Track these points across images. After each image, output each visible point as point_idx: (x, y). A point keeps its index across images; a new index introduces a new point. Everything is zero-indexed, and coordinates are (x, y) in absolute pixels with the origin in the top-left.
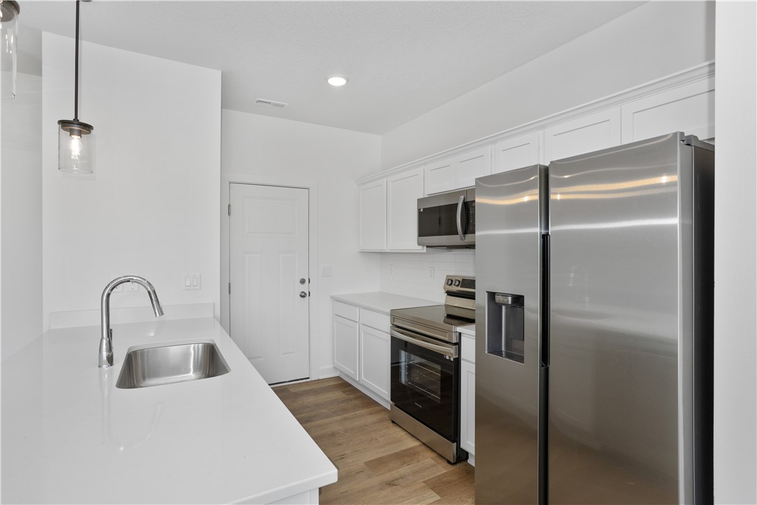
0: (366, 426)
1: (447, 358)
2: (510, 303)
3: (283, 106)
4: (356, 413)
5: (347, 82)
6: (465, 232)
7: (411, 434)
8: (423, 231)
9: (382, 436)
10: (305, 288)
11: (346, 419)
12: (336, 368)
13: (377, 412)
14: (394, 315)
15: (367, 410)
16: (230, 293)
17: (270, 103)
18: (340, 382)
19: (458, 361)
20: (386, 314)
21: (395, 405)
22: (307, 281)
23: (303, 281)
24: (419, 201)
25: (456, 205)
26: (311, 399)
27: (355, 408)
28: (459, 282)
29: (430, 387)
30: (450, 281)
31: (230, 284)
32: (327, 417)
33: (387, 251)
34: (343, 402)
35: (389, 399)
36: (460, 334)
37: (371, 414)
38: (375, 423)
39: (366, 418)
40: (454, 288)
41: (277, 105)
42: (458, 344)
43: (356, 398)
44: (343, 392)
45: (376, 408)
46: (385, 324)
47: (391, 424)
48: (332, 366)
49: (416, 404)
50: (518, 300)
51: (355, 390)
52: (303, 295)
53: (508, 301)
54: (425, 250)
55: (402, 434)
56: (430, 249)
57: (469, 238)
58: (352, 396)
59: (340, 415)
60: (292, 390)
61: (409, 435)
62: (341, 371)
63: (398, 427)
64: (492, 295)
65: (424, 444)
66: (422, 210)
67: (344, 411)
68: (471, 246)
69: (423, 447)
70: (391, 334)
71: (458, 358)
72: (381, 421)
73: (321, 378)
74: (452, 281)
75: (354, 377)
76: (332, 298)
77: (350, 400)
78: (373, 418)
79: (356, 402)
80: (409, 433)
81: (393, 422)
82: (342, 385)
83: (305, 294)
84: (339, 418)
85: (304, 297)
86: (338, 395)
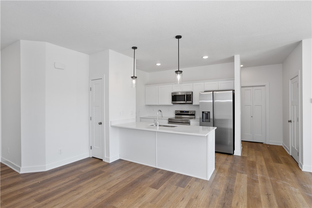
2: (207, 113)
6: (188, 100)
8: (173, 100)
24: (172, 93)
25: (185, 95)
28: (180, 112)
42: (190, 123)
56: (174, 104)
57: (188, 102)
64: (203, 112)
68: (191, 103)
74: (177, 112)
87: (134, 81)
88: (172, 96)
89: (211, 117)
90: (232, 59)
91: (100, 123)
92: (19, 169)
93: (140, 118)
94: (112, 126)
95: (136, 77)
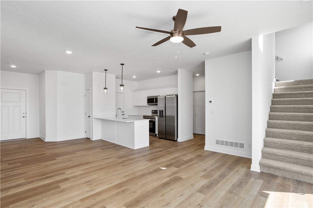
6: (156, 102)
8: (148, 102)
10: (123, 113)
19: (155, 121)
20: (142, 116)
23: (123, 112)
24: (148, 97)
25: (154, 98)
30: (152, 111)
36: (155, 117)
40: (153, 112)
42: (155, 119)
50: (163, 111)
52: (123, 115)
54: (148, 105)
57: (156, 103)
64: (160, 111)
68: (157, 105)
87: (105, 91)
88: (148, 99)
89: (164, 114)
90: (176, 73)
91: (89, 117)
92: (45, 139)
93: (128, 115)
94: (95, 118)
95: (107, 88)
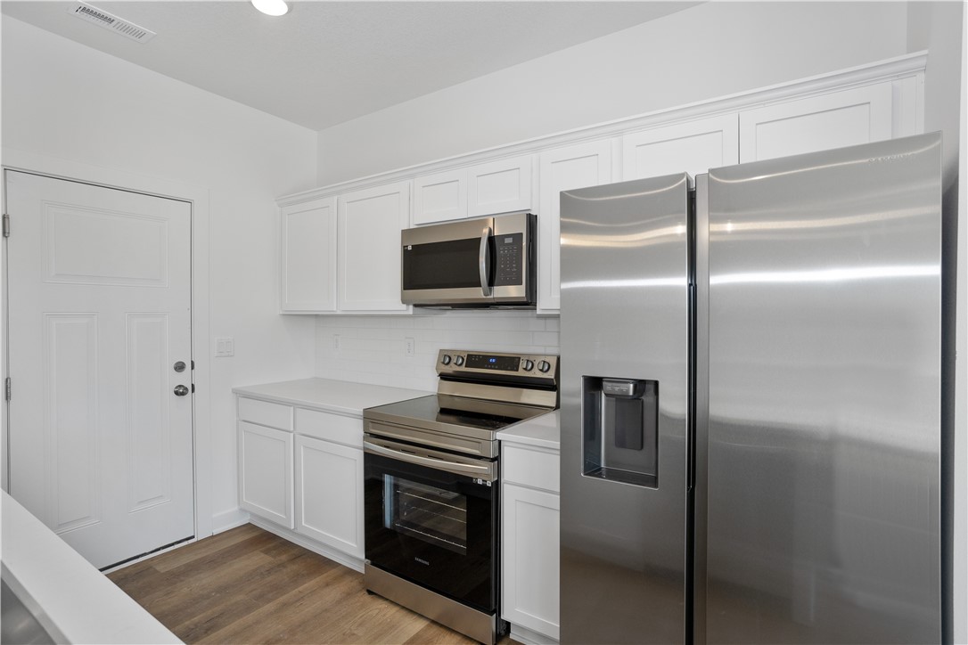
0: (326, 610)
1: (480, 482)
2: (631, 393)
3: (141, 35)
4: (301, 588)
5: (290, 11)
6: (494, 282)
7: (407, 609)
8: (410, 281)
9: (360, 625)
10: (184, 379)
11: (285, 605)
12: (243, 511)
13: (337, 579)
14: (371, 418)
15: (318, 579)
16: (8, 397)
17: (111, 21)
18: (255, 534)
19: (497, 486)
20: (354, 416)
21: (372, 564)
22: (188, 366)
23: (180, 367)
25: (478, 240)
26: (206, 580)
27: (297, 579)
28: (463, 359)
29: (425, 524)
30: (446, 358)
31: (7, 380)
32: (248, 609)
33: (339, 313)
34: (269, 572)
35: (362, 556)
36: (500, 442)
37: (327, 585)
38: (339, 602)
39: (321, 596)
41: (126, 29)
42: (497, 459)
43: (293, 560)
44: (267, 552)
45: (333, 572)
46: (354, 432)
47: (368, 598)
48: (236, 508)
49: (417, 559)
50: (646, 388)
51: (286, 545)
52: (180, 392)
53: (628, 391)
54: (410, 310)
55: (391, 612)
56: (418, 309)
57: (497, 292)
58: (284, 557)
59: (269, 601)
60: (161, 568)
61: (403, 612)
62: (252, 514)
63: (380, 601)
65: (434, 622)
66: (410, 248)
67: (279, 589)
69: (435, 630)
70: (365, 448)
71: (497, 481)
72: (349, 595)
73: (216, 531)
74: (450, 359)
75: (287, 526)
76: (236, 392)
77: (282, 565)
78: (333, 593)
79: (294, 567)
80: (403, 608)
81: (370, 592)
82: (259, 538)
83: (186, 389)
84: (270, 607)
85: (183, 394)
86: (258, 559)
